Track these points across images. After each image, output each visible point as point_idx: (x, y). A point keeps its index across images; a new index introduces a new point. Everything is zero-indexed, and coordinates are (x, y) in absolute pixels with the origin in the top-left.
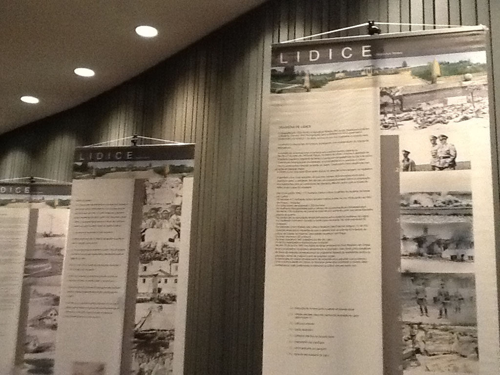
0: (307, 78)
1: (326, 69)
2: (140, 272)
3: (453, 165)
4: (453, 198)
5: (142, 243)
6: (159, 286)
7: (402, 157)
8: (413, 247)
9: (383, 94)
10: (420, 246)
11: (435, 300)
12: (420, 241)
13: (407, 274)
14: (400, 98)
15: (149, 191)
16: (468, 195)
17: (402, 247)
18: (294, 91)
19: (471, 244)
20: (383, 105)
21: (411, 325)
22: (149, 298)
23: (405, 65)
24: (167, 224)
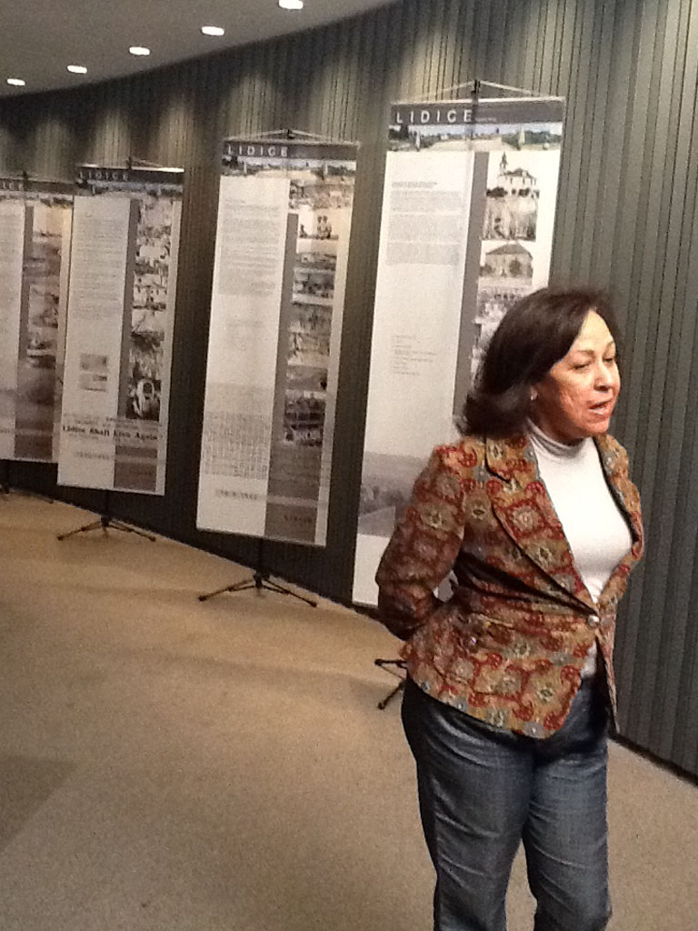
0: (245, 166)
1: (258, 161)
2: (136, 282)
3: (329, 237)
4: (327, 258)
5: (137, 258)
6: (152, 295)
7: (299, 229)
8: (300, 287)
9: (292, 184)
10: (305, 286)
11: (310, 320)
12: (305, 284)
13: (296, 303)
14: (302, 188)
15: (143, 211)
16: (335, 257)
17: (294, 286)
18: (237, 175)
19: (332, 288)
20: (292, 192)
21: (295, 334)
22: (143, 305)
23: (307, 165)
24: (159, 243)
